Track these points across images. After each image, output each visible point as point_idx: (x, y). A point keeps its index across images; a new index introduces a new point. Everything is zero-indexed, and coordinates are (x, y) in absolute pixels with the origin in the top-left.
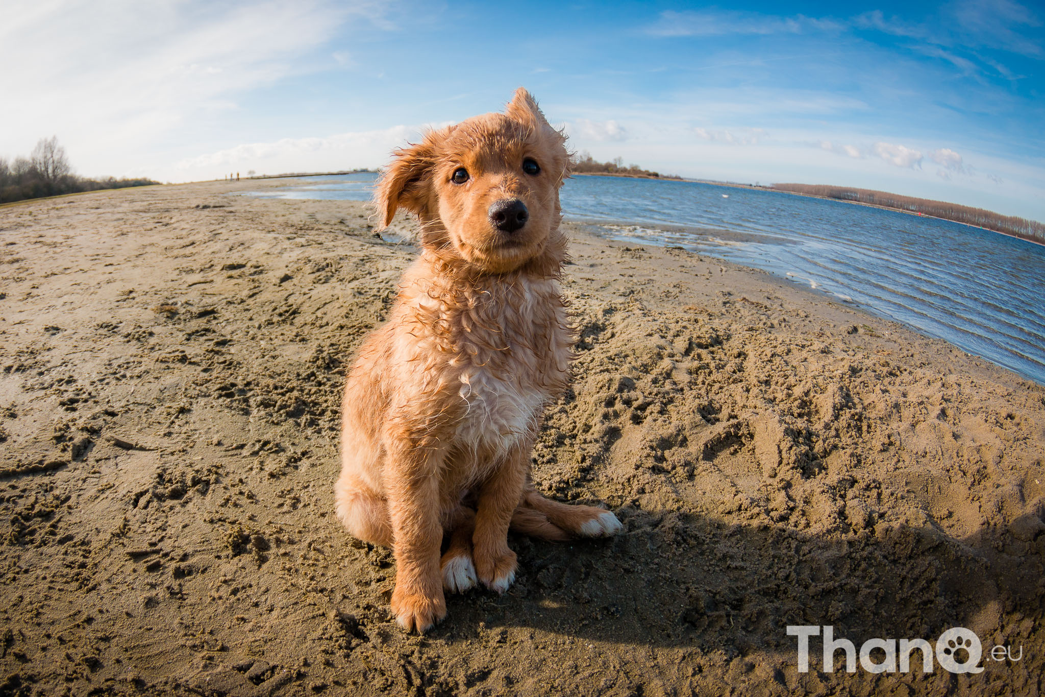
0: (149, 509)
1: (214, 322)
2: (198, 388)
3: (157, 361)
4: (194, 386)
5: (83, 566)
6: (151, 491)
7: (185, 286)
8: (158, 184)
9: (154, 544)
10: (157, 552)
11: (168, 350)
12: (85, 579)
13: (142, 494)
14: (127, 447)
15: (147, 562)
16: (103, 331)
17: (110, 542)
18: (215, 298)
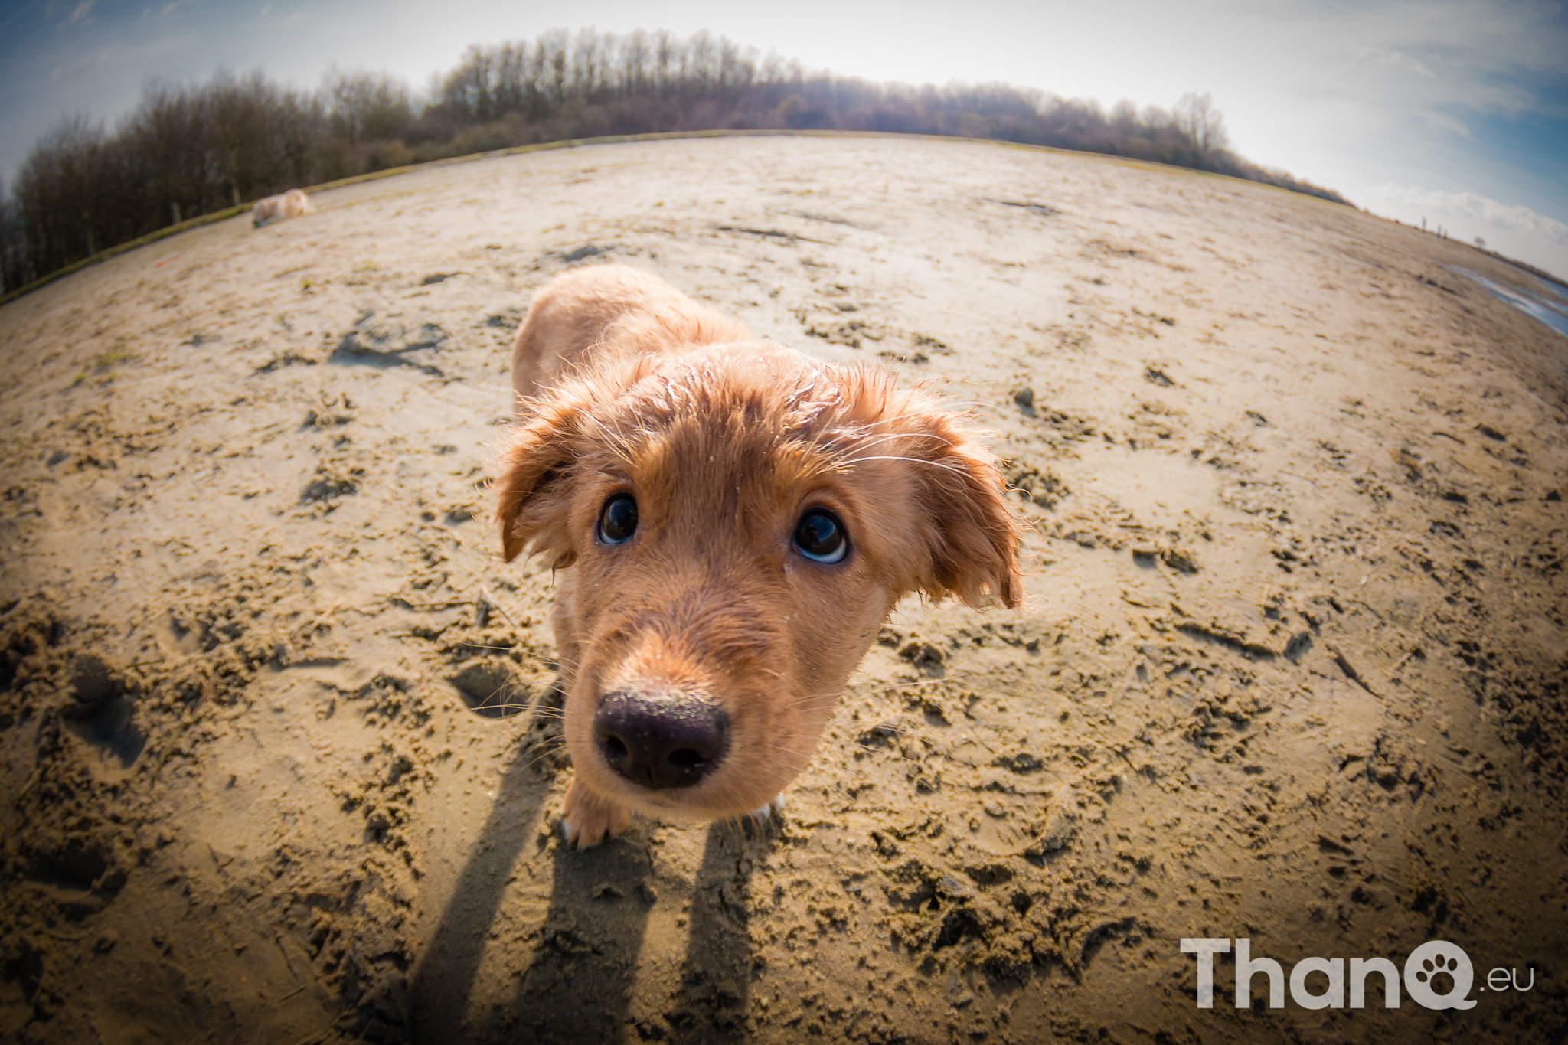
0: (1356, 785)
1: (1464, 519)
2: (1439, 625)
3: (1396, 548)
4: (1434, 619)
5: (1264, 819)
6: (1366, 760)
7: (1429, 431)
8: (1351, 205)
9: (1346, 839)
10: (1347, 852)
11: (1408, 536)
12: (1261, 840)
13: (1353, 758)
14: (1350, 673)
15: (1332, 858)
16: (1326, 455)
17: (1302, 805)
18: (1467, 477)
